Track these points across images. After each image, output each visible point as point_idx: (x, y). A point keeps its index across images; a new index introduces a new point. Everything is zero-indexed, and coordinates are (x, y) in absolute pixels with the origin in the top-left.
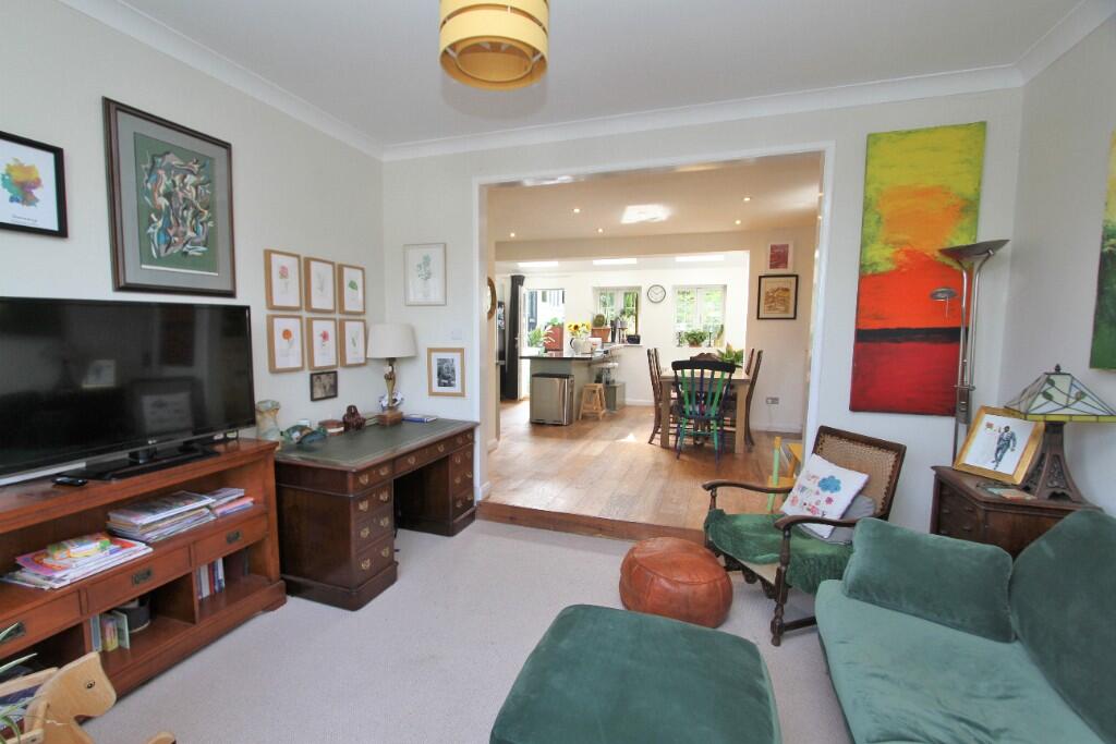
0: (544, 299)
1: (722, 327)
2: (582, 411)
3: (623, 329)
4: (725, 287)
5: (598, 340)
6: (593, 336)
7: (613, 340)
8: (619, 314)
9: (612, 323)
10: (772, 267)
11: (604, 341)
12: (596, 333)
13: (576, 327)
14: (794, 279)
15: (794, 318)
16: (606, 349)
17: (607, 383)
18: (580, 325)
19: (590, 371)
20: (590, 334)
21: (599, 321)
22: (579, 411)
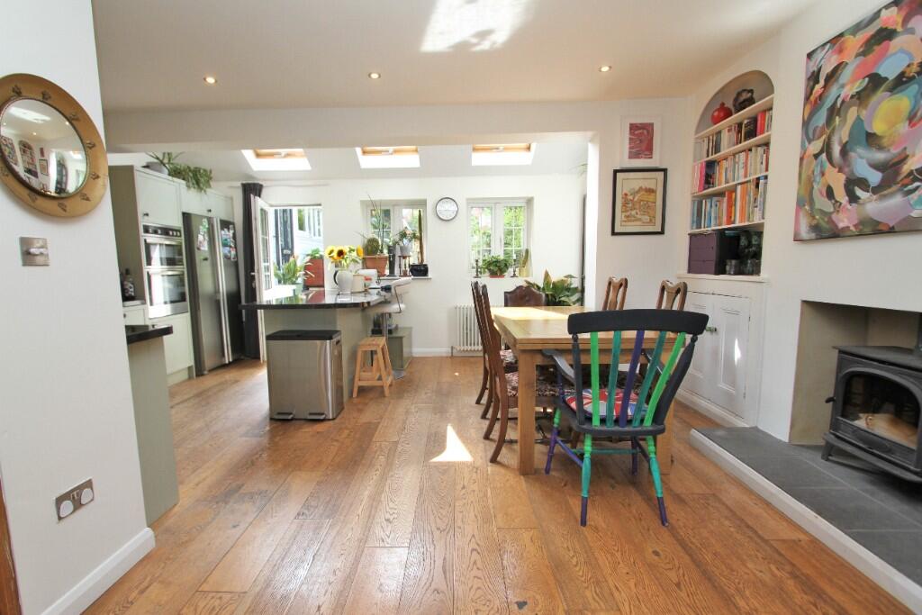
0: (301, 227)
1: (527, 251)
2: (358, 383)
3: (404, 258)
4: (529, 201)
5: (373, 272)
6: (366, 266)
7: (392, 272)
8: (397, 238)
9: (391, 250)
10: (633, 155)
11: (381, 274)
12: (369, 263)
13: (341, 253)
14: (661, 174)
15: (662, 232)
16: (384, 284)
17: (390, 332)
18: (346, 250)
19: (365, 319)
20: (360, 266)
21: (371, 248)
22: (352, 381)
